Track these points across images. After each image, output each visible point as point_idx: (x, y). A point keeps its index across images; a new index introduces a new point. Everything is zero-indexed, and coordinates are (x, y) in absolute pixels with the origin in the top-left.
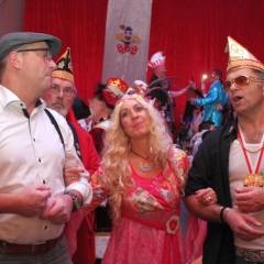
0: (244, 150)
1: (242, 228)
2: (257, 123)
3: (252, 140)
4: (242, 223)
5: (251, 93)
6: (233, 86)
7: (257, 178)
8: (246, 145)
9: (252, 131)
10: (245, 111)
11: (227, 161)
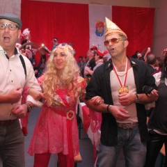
0: (118, 76)
1: (119, 115)
2: (122, 61)
3: (121, 70)
4: (119, 112)
5: (119, 47)
6: (110, 43)
7: (125, 89)
8: (118, 73)
9: (120, 65)
10: (116, 56)
11: (109, 81)
